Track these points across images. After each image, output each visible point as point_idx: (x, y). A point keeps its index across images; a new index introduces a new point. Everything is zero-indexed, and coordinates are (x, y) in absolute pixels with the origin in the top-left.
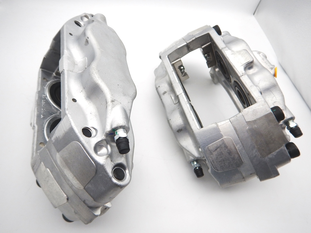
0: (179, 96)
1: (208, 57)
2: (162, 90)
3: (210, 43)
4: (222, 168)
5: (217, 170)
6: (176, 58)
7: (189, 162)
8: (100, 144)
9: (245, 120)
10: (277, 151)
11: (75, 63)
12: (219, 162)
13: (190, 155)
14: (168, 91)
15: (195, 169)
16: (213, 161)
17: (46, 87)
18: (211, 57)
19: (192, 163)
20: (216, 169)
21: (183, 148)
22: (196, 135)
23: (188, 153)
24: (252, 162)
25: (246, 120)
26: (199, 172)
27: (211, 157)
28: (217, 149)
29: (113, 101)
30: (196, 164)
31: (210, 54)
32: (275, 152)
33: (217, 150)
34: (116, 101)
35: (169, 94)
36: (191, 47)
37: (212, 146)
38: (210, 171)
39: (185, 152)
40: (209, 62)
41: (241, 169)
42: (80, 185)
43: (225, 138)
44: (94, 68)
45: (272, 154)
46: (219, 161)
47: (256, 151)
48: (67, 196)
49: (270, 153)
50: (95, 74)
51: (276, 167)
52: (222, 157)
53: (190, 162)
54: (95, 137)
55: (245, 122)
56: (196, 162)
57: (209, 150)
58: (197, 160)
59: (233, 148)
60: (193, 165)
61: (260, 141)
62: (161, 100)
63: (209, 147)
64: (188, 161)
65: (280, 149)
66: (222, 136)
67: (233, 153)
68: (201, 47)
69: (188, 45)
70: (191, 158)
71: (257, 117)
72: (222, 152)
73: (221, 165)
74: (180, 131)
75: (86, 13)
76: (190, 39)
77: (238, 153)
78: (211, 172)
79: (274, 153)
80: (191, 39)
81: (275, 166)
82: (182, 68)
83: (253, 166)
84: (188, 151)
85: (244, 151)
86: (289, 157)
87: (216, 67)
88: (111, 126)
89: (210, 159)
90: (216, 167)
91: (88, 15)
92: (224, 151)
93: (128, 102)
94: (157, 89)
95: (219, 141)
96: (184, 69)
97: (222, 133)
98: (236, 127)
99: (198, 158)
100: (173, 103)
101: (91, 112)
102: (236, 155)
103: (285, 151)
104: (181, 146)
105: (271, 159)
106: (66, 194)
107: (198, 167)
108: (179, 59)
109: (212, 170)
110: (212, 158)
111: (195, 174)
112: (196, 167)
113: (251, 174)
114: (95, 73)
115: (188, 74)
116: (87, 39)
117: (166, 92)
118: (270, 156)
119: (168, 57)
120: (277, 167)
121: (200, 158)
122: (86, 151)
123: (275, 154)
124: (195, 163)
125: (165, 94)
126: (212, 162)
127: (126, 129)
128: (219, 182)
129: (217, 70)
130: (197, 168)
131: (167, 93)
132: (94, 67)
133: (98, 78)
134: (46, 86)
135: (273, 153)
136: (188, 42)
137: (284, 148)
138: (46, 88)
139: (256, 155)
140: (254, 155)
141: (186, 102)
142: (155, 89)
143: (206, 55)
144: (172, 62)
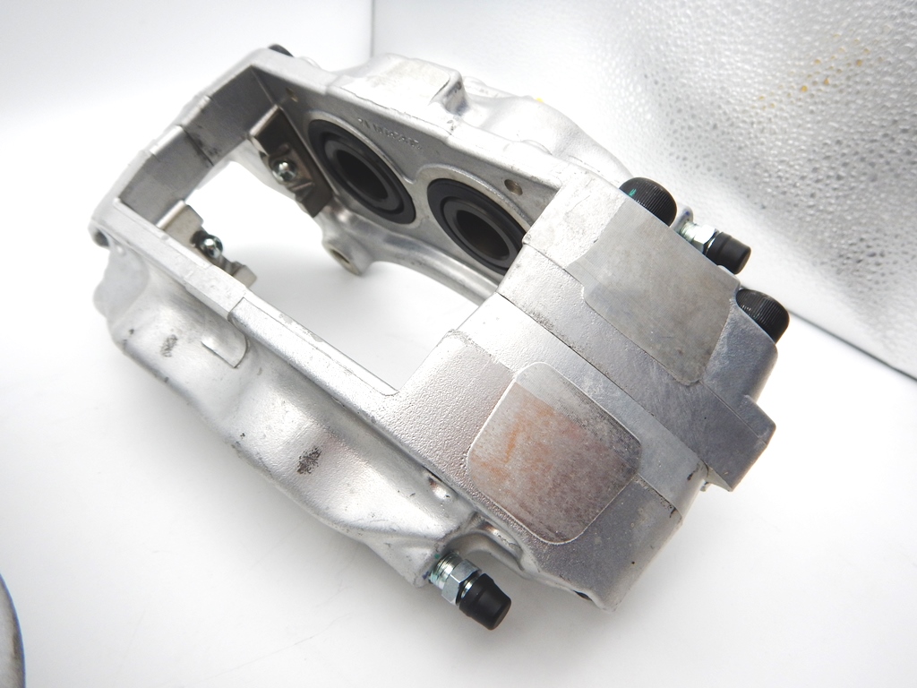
0: (239, 313)
1: (293, 175)
2: (150, 342)
3: (275, 108)
4: (574, 514)
5: (560, 536)
7: (420, 582)
9: (560, 267)
10: (724, 334)
12: (549, 494)
13: (410, 545)
14: (180, 331)
15: (459, 598)
16: (523, 505)
18: (303, 172)
19: (433, 578)
20: (551, 535)
21: (362, 529)
22: (391, 428)
23: (393, 540)
24: (667, 423)
25: (560, 264)
26: (485, 598)
27: (507, 491)
28: (513, 439)
30: (452, 573)
31: (294, 155)
32: (720, 342)
33: (518, 446)
35: (190, 341)
36: (209, 140)
37: (485, 441)
38: (529, 561)
39: (378, 544)
40: (306, 194)
41: (649, 475)
43: (522, 377)
45: (714, 354)
46: (547, 490)
47: (659, 368)
49: (709, 353)
51: (751, 399)
52: (549, 467)
53: (425, 577)
55: (561, 273)
56: (449, 561)
57: (484, 464)
58: (450, 551)
59: (574, 402)
60: (441, 585)
61: (652, 326)
62: (166, 380)
63: (476, 453)
64: (410, 578)
65: (728, 320)
66: (505, 373)
67: (585, 423)
68: (249, 138)
69: (189, 132)
70: (422, 554)
71: (594, 237)
72: (540, 444)
73: (564, 506)
74: (314, 462)
76: (191, 109)
77: (603, 415)
78: (540, 560)
79: (721, 347)
80: (194, 105)
81: (747, 396)
82: (209, 242)
83: (682, 440)
84: (392, 532)
85: (618, 393)
86: (767, 339)
87: (336, 209)
89: (507, 501)
90: (550, 529)
92: (545, 432)
94: (125, 346)
95: (503, 402)
96: (219, 245)
97: (501, 359)
98: (539, 309)
99: (452, 537)
100: (227, 366)
102: (599, 427)
103: (746, 321)
104: (349, 527)
105: (723, 377)
107: (469, 579)
108: (180, 205)
109: (537, 553)
110: (514, 496)
111: (472, 624)
112: (462, 586)
113: (689, 478)
115: (243, 263)
117: (175, 339)
118: (714, 365)
119: (124, 202)
120: (754, 398)
121: (459, 528)
123: (725, 349)
124: (448, 568)
125: (175, 351)
126: (524, 514)
128: (591, 588)
129: (344, 216)
130: (469, 586)
131: (179, 342)
135: (718, 347)
136: (186, 121)
137: (736, 312)
139: (667, 385)
140: (662, 390)
141: (282, 320)
142: (117, 351)
143: (283, 166)
144: (155, 222)
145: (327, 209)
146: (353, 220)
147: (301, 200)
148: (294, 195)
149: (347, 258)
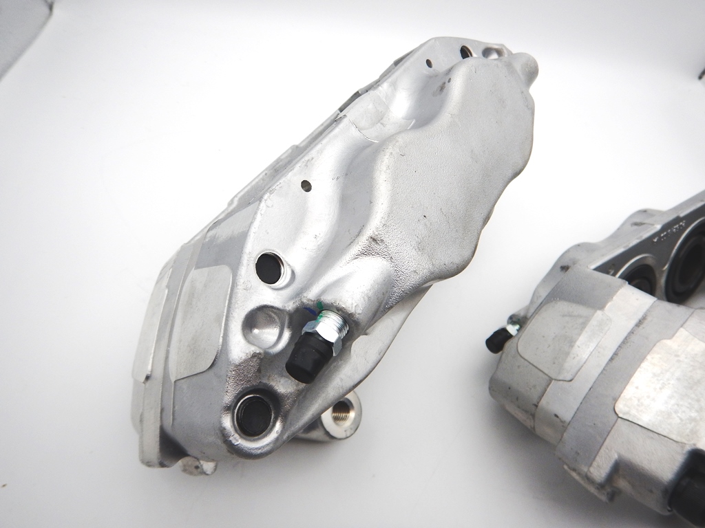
8: (273, 315)
11: (382, 119)
29: (374, 240)
34: (382, 246)
44: (397, 141)
48: (151, 371)
50: (387, 157)
54: (276, 292)
75: (504, 46)
88: (324, 292)
91: (505, 51)
93: (415, 272)
101: (318, 235)
106: (152, 366)
114: (388, 154)
127: (352, 327)
132: (400, 140)
133: (385, 169)
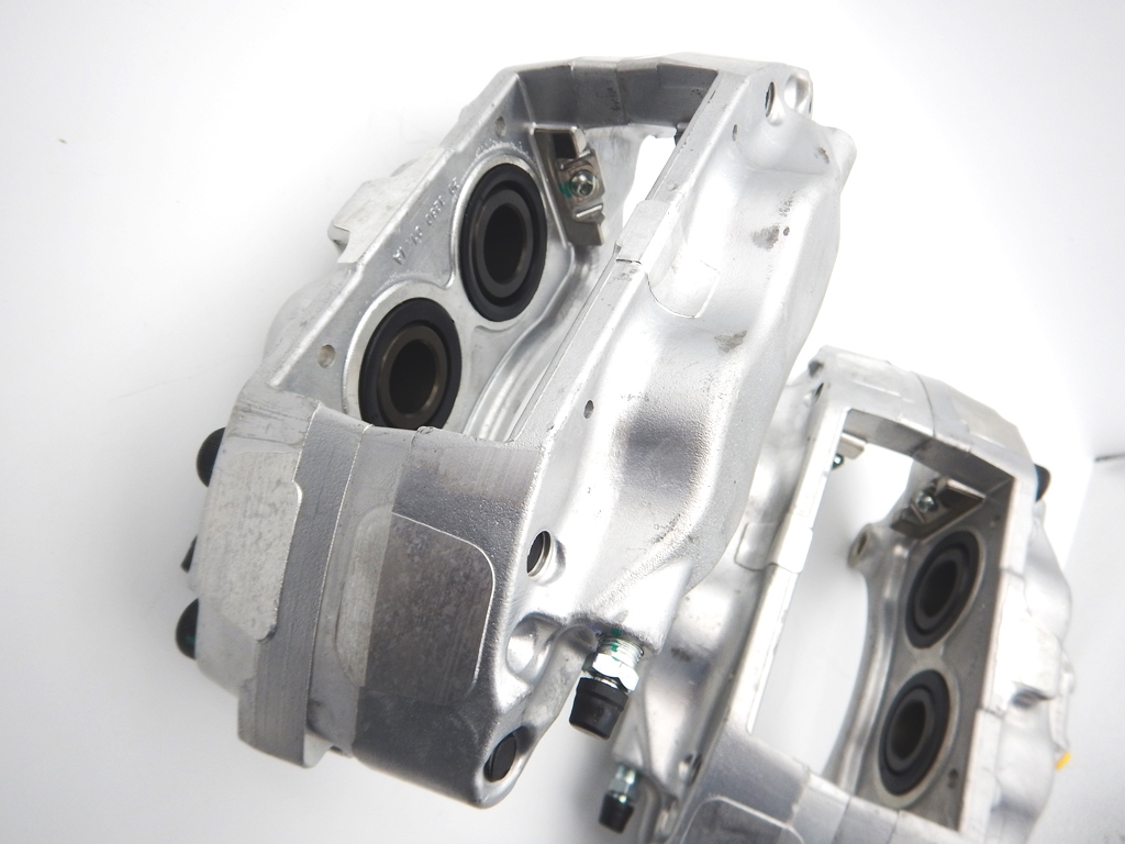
1: (925, 510)
3: (983, 496)
6: (858, 431)
15: (612, 793)
17: (482, 155)
18: (933, 517)
26: (617, 815)
30: (628, 784)
31: (942, 510)
36: (930, 453)
40: (910, 519)
42: (364, 665)
56: (636, 780)
74: (682, 658)
76: (952, 436)
80: (957, 438)
87: (905, 544)
97: (796, 809)
108: (862, 443)
112: (621, 794)
116: (781, 231)
119: (849, 412)
122: (490, 622)
124: (630, 779)
129: (899, 551)
130: (623, 799)
134: (486, 151)
136: (940, 437)
138: (482, 159)
143: (929, 499)
144: (845, 431)
145: (901, 535)
146: (900, 559)
147: (904, 516)
148: (906, 506)
149: (862, 553)
